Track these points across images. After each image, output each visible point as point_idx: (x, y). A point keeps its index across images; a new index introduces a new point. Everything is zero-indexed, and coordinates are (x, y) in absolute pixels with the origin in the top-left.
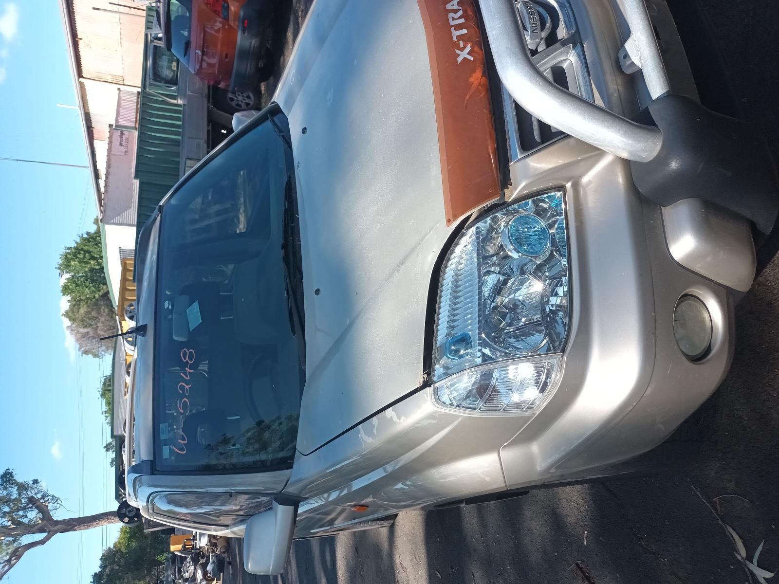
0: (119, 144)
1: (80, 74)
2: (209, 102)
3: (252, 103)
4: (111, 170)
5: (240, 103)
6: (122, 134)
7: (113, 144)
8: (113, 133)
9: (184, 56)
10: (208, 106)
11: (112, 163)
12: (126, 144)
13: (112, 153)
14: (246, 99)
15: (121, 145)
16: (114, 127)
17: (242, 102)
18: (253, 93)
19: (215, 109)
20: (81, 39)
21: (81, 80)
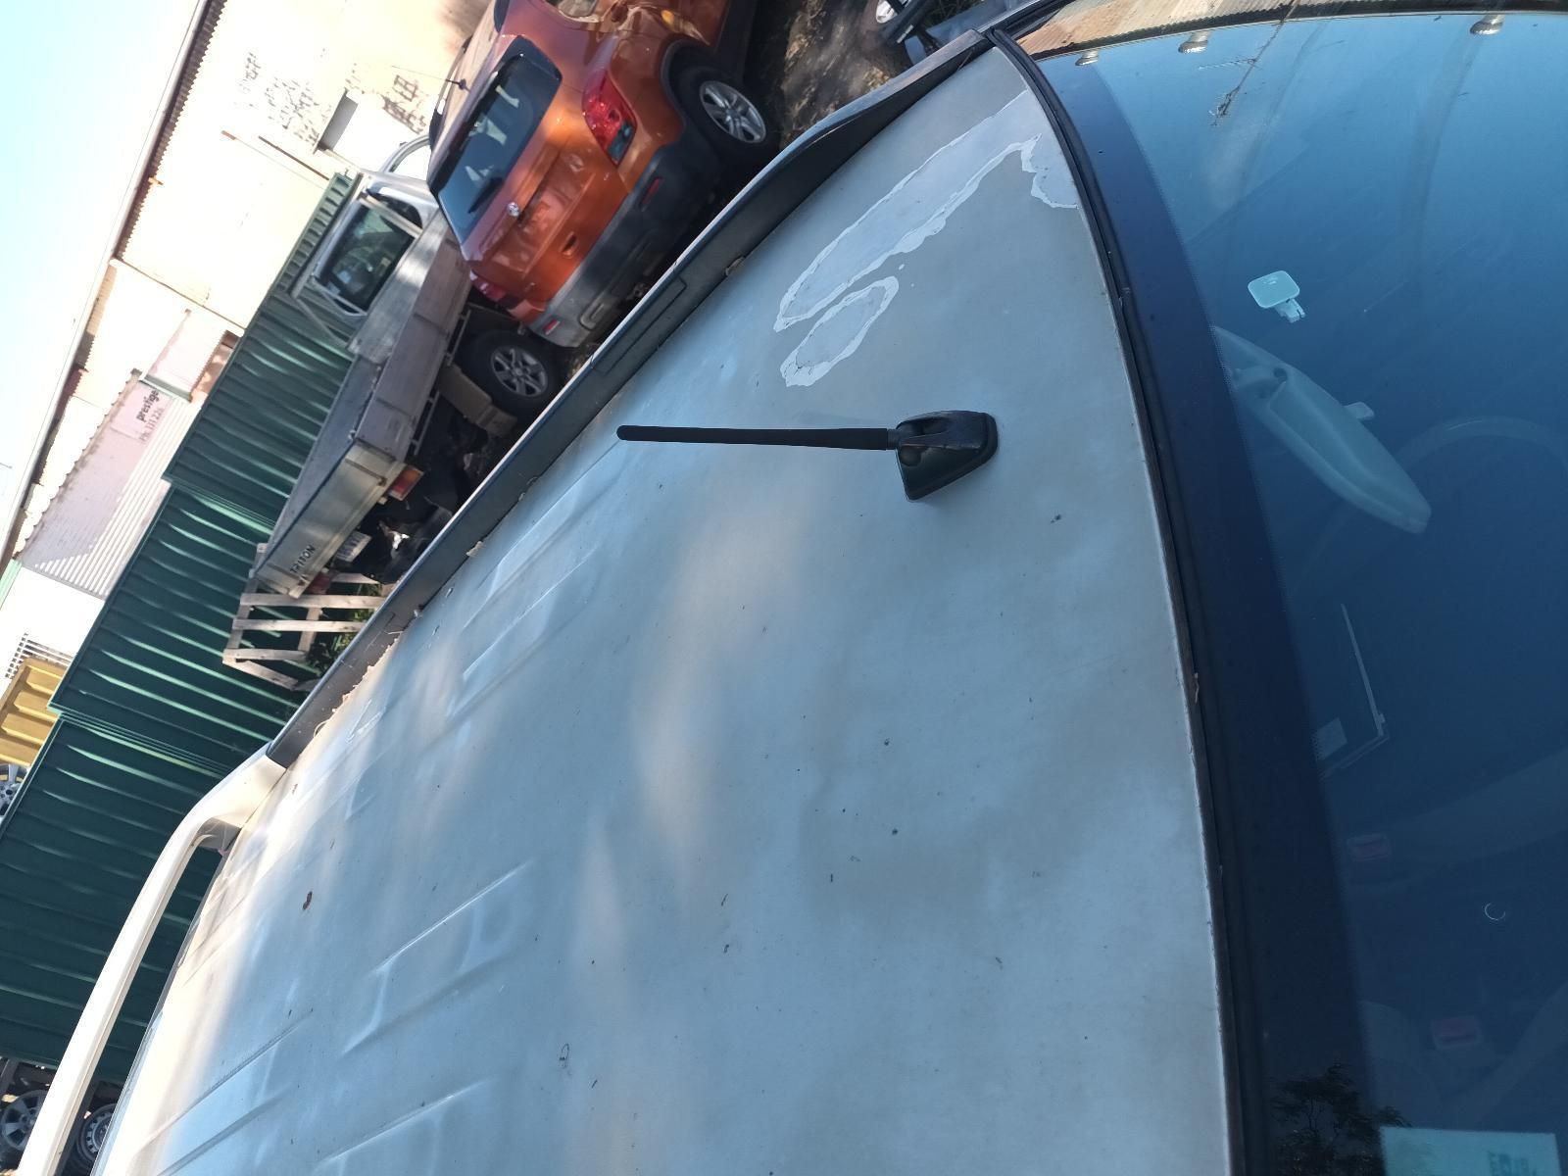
0: (137, 413)
1: (117, 253)
2: (450, 349)
3: (538, 391)
4: (92, 459)
5: (515, 381)
6: (154, 397)
7: (123, 409)
8: (134, 388)
9: (470, 212)
10: (446, 357)
11: (103, 447)
12: (154, 419)
13: (113, 426)
14: (530, 378)
15: (141, 417)
16: (142, 378)
17: (518, 379)
18: (547, 373)
19: (457, 369)
20: (160, 183)
21: (115, 262)
